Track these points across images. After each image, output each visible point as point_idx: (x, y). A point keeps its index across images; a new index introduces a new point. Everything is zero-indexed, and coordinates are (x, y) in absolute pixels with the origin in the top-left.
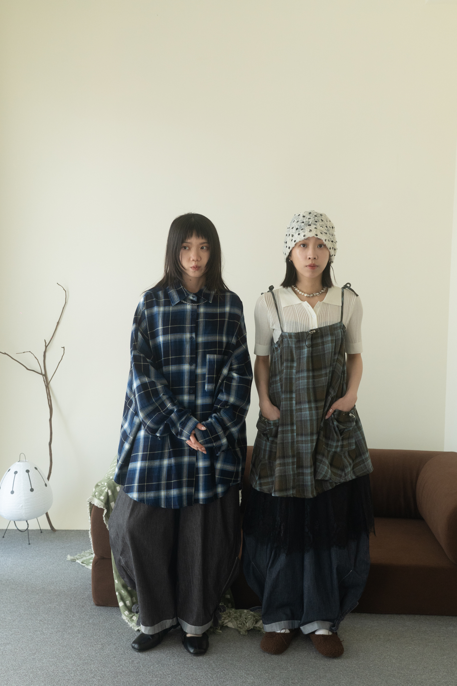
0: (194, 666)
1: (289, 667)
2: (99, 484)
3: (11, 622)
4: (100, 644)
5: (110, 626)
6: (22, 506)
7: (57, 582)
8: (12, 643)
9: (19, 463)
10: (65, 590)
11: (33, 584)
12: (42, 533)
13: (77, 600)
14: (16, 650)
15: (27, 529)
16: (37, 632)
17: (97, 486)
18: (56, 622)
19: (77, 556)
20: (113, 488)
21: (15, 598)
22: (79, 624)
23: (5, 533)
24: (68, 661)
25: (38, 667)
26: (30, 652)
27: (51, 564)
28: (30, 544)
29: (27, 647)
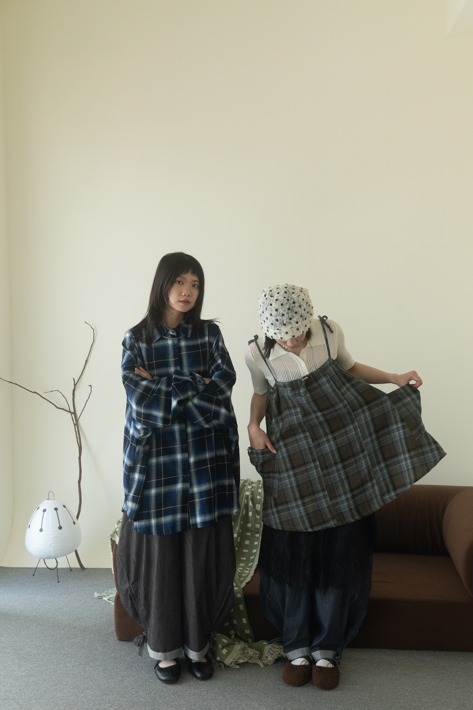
1: (302, 699)
3: (35, 656)
4: (119, 677)
5: (131, 659)
6: (50, 544)
7: (83, 619)
8: (36, 675)
9: (48, 501)
10: (90, 626)
11: (59, 620)
12: (72, 572)
13: (101, 636)
14: (39, 681)
15: (56, 567)
16: (60, 665)
18: (79, 655)
19: (104, 594)
21: (41, 633)
22: (101, 657)
23: (35, 571)
24: (88, 692)
25: (59, 697)
26: (52, 683)
27: (78, 601)
28: (59, 582)
29: (50, 679)
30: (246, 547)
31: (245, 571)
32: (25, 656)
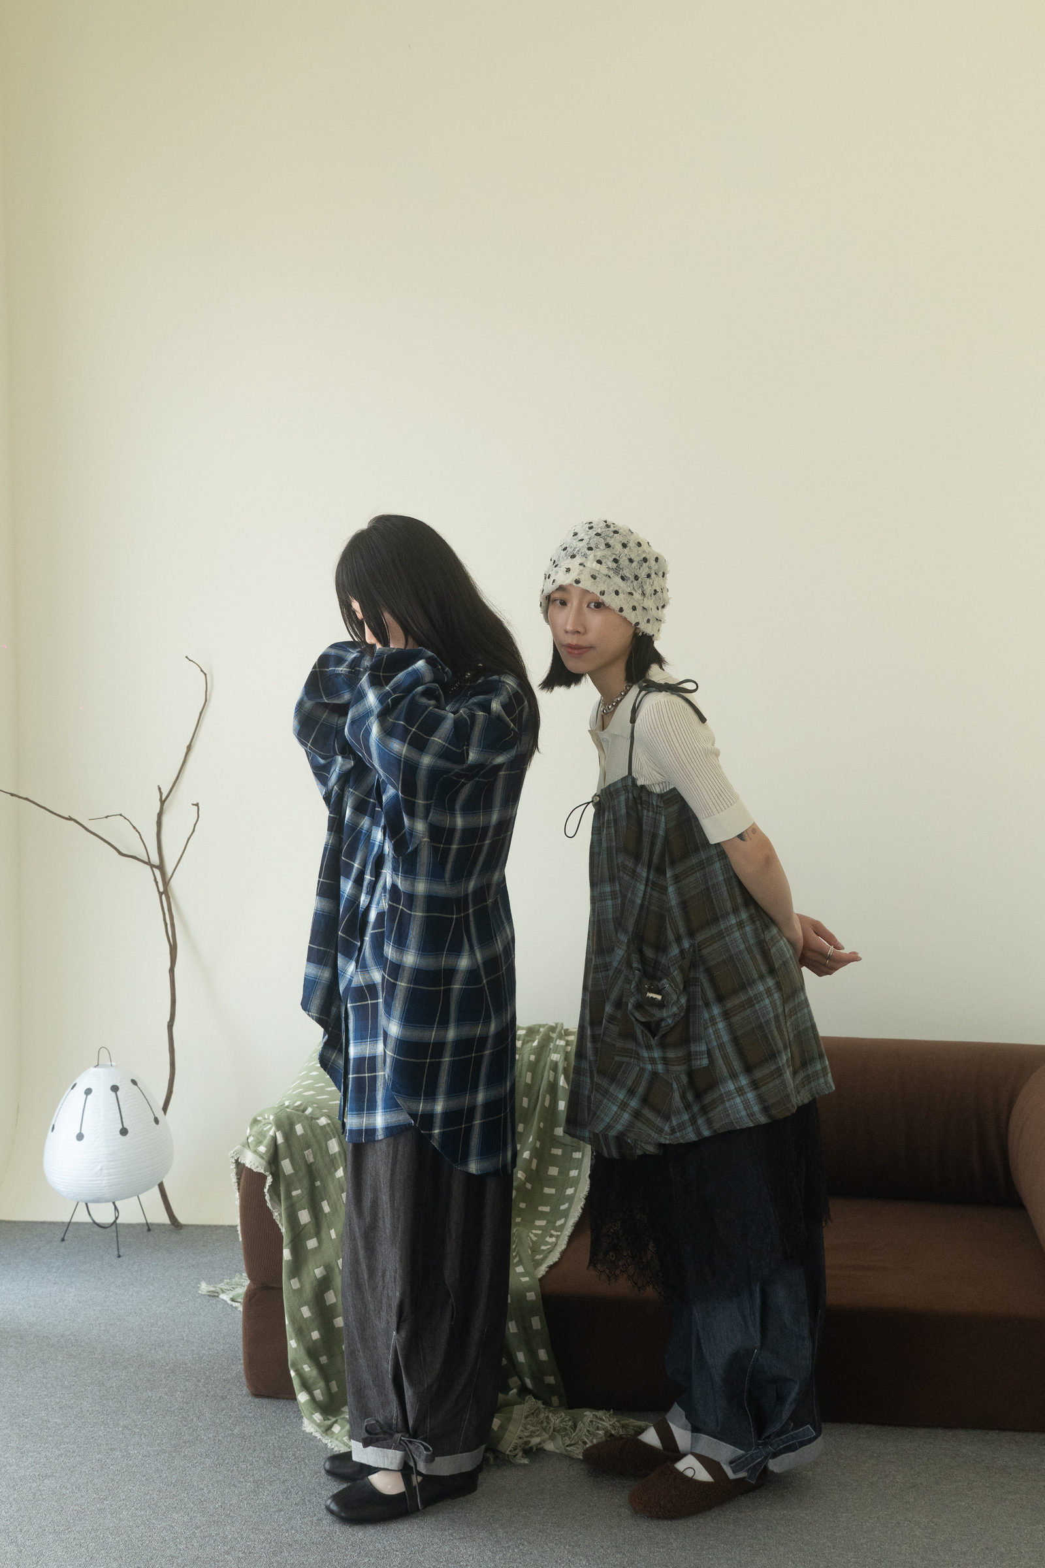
0: (455, 1534)
1: (672, 1541)
2: (259, 1118)
3: (59, 1430)
4: (250, 1482)
5: (278, 1441)
6: (101, 1169)
7: (171, 1343)
8: (57, 1474)
9: (96, 1069)
10: (187, 1361)
11: (117, 1345)
12: (151, 1232)
13: (212, 1384)
14: (64, 1491)
15: (115, 1222)
16: (114, 1452)
17: (255, 1121)
18: (159, 1430)
19: (222, 1286)
20: (287, 1127)
21: (74, 1376)
22: (210, 1436)
23: (65, 1231)
24: (176, 1516)
25: (109, 1528)
26: (95, 1495)
27: (162, 1302)
28: (119, 1256)
29: (90, 1485)
30: (552, 1181)
31: (548, 1239)
32: (35, 1431)
